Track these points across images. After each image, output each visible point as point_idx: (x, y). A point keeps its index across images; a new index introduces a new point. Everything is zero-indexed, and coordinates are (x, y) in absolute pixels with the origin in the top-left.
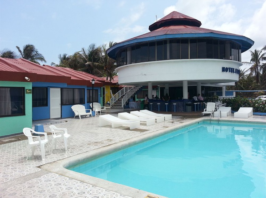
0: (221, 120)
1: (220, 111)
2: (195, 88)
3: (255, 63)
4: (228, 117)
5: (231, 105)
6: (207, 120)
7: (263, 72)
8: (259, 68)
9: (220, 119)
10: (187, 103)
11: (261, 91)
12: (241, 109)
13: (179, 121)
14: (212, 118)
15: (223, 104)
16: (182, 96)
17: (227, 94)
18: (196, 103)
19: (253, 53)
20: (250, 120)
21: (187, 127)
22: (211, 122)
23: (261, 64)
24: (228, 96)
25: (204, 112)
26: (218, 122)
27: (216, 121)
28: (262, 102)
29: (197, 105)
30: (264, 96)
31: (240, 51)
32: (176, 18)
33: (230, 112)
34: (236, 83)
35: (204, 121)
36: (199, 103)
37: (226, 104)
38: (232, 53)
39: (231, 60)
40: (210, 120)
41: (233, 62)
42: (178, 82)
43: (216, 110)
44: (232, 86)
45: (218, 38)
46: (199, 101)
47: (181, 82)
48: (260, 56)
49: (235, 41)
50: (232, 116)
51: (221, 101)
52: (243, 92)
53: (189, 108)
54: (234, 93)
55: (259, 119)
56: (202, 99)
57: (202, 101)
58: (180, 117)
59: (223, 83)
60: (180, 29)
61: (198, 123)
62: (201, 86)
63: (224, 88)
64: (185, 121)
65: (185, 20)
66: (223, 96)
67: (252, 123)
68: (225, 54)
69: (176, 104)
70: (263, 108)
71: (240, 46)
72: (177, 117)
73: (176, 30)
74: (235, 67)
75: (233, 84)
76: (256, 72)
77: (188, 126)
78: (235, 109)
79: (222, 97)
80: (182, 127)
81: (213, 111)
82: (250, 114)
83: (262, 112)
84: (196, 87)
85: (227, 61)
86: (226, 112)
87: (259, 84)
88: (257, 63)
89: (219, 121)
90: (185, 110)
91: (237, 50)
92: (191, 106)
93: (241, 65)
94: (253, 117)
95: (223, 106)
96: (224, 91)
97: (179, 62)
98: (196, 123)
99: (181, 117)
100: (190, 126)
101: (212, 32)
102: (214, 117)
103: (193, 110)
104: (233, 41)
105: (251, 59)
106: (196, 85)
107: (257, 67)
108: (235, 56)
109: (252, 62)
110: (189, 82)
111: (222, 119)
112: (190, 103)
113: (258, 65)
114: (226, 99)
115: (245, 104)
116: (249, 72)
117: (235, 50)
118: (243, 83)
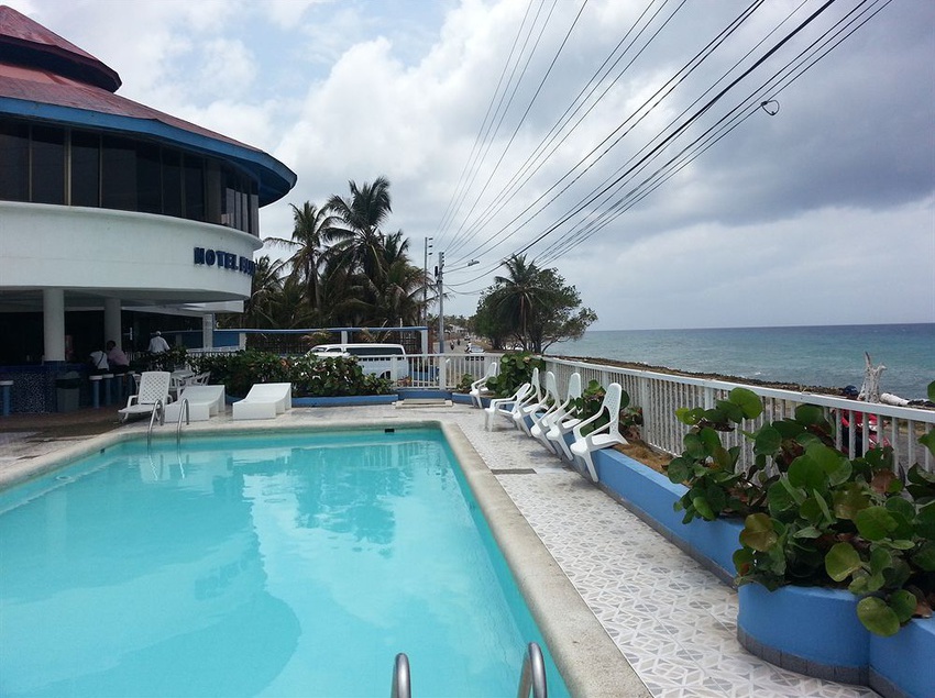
0: (189, 432)
1: (186, 402)
2: (99, 318)
3: (304, 243)
4: (213, 419)
5: (228, 377)
6: (139, 437)
7: (328, 270)
8: (316, 260)
9: (186, 428)
10: (60, 377)
11: (321, 332)
12: (256, 388)
13: (18, 450)
14: (158, 429)
15: (199, 377)
16: (41, 350)
17: (219, 339)
18: (99, 377)
19: (300, 213)
20: (279, 425)
21: (52, 474)
22: (154, 442)
23: (322, 249)
24: (220, 349)
25: (129, 409)
26: (178, 442)
27: (170, 436)
28: (319, 364)
29: (102, 382)
30: (328, 347)
31: (255, 198)
32: (10, 35)
33: (219, 402)
34: (248, 303)
35: (125, 443)
36: (112, 376)
37: (208, 374)
38: (230, 204)
39: (225, 225)
40: (150, 436)
41: (231, 233)
42: (26, 291)
43: (173, 397)
44: (235, 315)
45: (181, 143)
46: (115, 367)
47: (36, 295)
48: (319, 224)
49: (238, 165)
50: (227, 414)
51: (193, 366)
52: (272, 334)
53: (70, 397)
54: (243, 340)
55: (309, 419)
56: (125, 359)
57: (124, 369)
58: (25, 434)
59: (203, 305)
60: (31, 84)
61: (103, 451)
62: (122, 311)
63: (209, 319)
64: (43, 448)
65: (53, 51)
66: (205, 349)
67: (286, 433)
68: (203, 202)
69: (10, 383)
70: (321, 383)
71: (255, 184)
72: (15, 434)
73: (10, 81)
74: (238, 250)
75: (237, 307)
76: (307, 273)
77: (56, 469)
78: (237, 391)
79: (199, 350)
80: (31, 476)
81: (160, 403)
82: (283, 405)
83: (318, 395)
84: (102, 313)
85: (212, 229)
86: (207, 403)
87: (316, 310)
88: (309, 243)
89: (179, 435)
90: (54, 407)
91: (245, 196)
92: (77, 390)
93: (259, 245)
94: (293, 413)
95: (199, 381)
96: (209, 328)
97: (23, 211)
98: (91, 452)
99: (30, 434)
100: (65, 468)
101: (157, 119)
102: (165, 425)
103: (86, 403)
104: (231, 162)
105: (294, 230)
106: (102, 308)
107: (312, 258)
108: (238, 215)
109: (295, 240)
110: (72, 296)
111: (193, 427)
112: (73, 375)
113: (312, 251)
114: (212, 359)
115: (269, 372)
116: (287, 272)
117: (238, 194)
118: (274, 306)
